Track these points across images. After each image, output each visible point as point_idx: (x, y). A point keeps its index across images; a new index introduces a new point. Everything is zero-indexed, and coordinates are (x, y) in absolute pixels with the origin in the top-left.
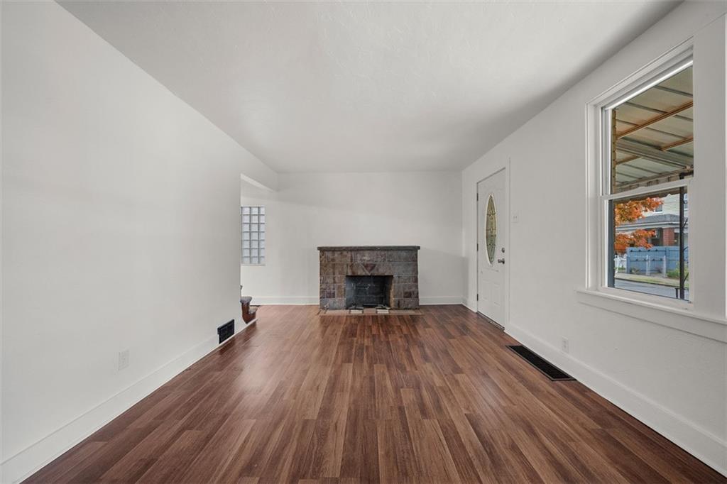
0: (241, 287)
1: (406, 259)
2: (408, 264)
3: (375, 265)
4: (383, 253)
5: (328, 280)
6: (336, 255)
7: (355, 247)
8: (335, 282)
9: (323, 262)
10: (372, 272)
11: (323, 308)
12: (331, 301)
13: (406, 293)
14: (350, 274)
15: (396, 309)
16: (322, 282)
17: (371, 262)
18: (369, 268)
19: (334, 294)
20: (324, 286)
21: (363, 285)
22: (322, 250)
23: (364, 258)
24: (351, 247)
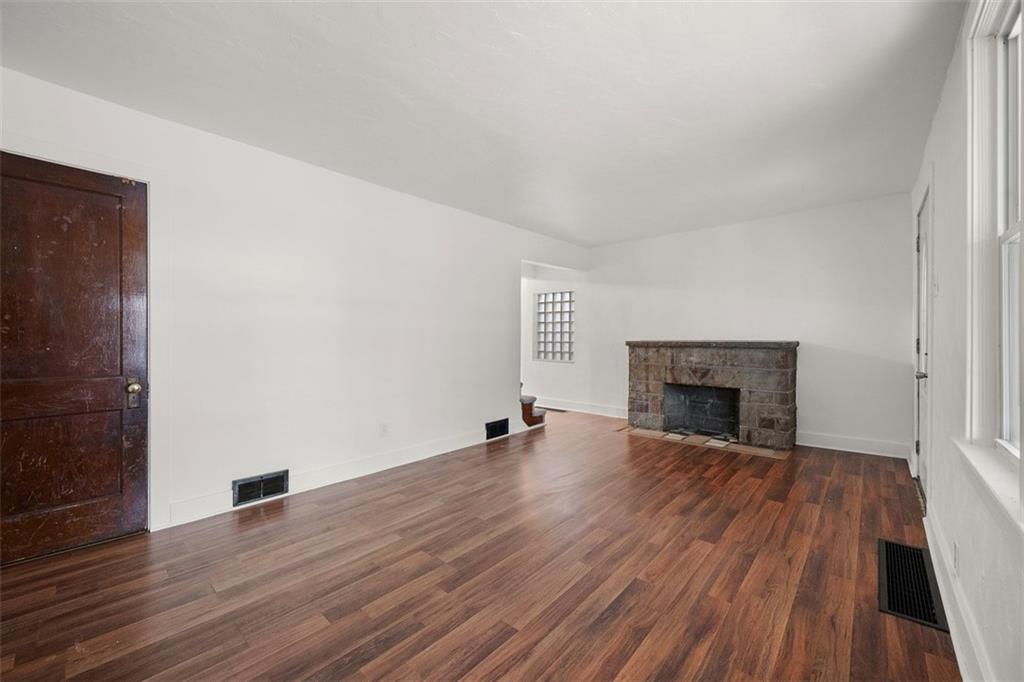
0: (522, 384)
1: (764, 363)
2: (769, 372)
3: (708, 371)
4: (721, 352)
5: (639, 387)
6: (651, 353)
7: (677, 343)
8: (648, 391)
9: (633, 362)
10: (704, 380)
11: (633, 425)
12: (642, 416)
13: (763, 420)
14: (669, 381)
15: (744, 444)
16: (632, 389)
17: (702, 365)
18: (699, 374)
19: (647, 407)
20: (634, 395)
21: (700, 399)
22: (632, 345)
23: (692, 358)
24: (671, 342)
